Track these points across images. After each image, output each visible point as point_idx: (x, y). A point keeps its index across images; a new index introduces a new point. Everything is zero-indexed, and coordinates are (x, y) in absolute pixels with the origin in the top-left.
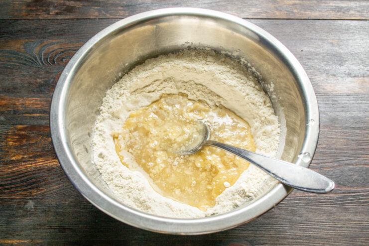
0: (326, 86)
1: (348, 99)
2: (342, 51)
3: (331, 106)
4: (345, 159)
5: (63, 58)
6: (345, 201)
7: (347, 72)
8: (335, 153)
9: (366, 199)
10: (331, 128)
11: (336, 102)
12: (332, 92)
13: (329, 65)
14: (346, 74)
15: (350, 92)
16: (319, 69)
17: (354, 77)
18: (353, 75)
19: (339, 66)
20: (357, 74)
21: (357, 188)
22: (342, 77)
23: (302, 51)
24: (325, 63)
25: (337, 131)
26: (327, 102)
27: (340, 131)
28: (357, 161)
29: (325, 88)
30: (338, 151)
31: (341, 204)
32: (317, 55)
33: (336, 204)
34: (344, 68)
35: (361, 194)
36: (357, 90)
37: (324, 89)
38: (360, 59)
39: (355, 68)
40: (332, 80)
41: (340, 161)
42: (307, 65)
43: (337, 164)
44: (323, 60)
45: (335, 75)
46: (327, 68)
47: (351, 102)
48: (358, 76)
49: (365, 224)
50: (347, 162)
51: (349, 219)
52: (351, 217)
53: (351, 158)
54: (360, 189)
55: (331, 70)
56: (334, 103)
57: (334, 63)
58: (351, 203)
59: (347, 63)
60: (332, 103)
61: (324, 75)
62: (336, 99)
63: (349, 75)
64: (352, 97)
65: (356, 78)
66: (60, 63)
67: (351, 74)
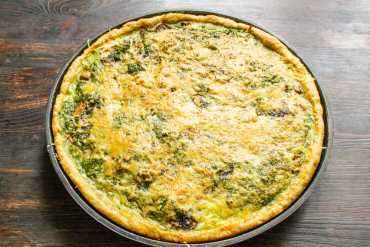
0: (331, 41)
1: (353, 53)
2: (348, 10)
3: (336, 59)
4: (347, 108)
5: (69, 8)
6: (346, 145)
7: (353, 29)
8: (338, 102)
9: (367, 144)
10: (335, 79)
11: (341, 56)
12: (337, 46)
13: (335, 22)
14: (352, 31)
15: (355, 47)
16: (324, 25)
17: (361, 33)
18: (359, 32)
19: (345, 24)
20: (363, 31)
21: (359, 134)
22: (348, 34)
23: (308, 8)
24: (331, 20)
25: (340, 82)
26: (332, 56)
27: (344, 82)
28: (359, 111)
29: (331, 42)
30: (340, 101)
31: (342, 148)
32: (323, 12)
33: (337, 148)
34: (350, 25)
35: (362, 140)
36: (362, 46)
37: (329, 43)
38: (366, 17)
39: (362, 26)
40: (338, 36)
41: (342, 109)
42: (313, 21)
43: (340, 112)
44: (329, 17)
45: (340, 31)
46: (334, 24)
47: (356, 57)
48: (364, 33)
49: (365, 167)
50: (350, 111)
51: (350, 162)
52: (351, 160)
53: (354, 108)
54: (361, 136)
55: (336, 26)
56: (338, 57)
57: (341, 20)
58: (352, 148)
59: (353, 20)
60: (336, 56)
61: (330, 31)
62: (341, 53)
63: (355, 31)
64: (357, 51)
65: (362, 35)
66: (66, 12)
67: (357, 30)
